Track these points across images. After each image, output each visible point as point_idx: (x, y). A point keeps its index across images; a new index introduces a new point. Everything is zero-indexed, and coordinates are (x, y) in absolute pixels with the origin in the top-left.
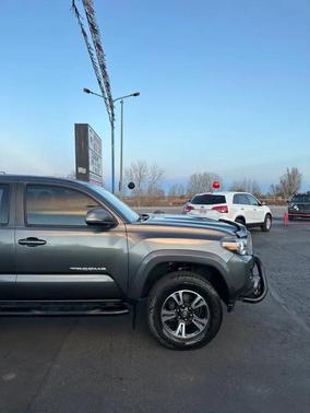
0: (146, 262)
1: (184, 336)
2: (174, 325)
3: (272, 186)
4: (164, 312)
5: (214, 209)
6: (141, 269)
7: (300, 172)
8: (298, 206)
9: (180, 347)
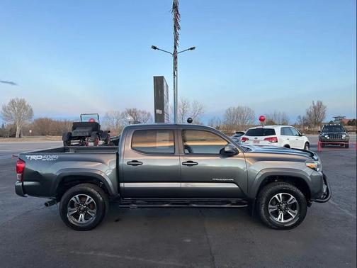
0: (257, 177)
1: (283, 221)
2: (276, 214)
3: (299, 117)
4: (270, 206)
5: (265, 139)
6: (256, 182)
7: (324, 104)
8: (329, 136)
9: (281, 227)
